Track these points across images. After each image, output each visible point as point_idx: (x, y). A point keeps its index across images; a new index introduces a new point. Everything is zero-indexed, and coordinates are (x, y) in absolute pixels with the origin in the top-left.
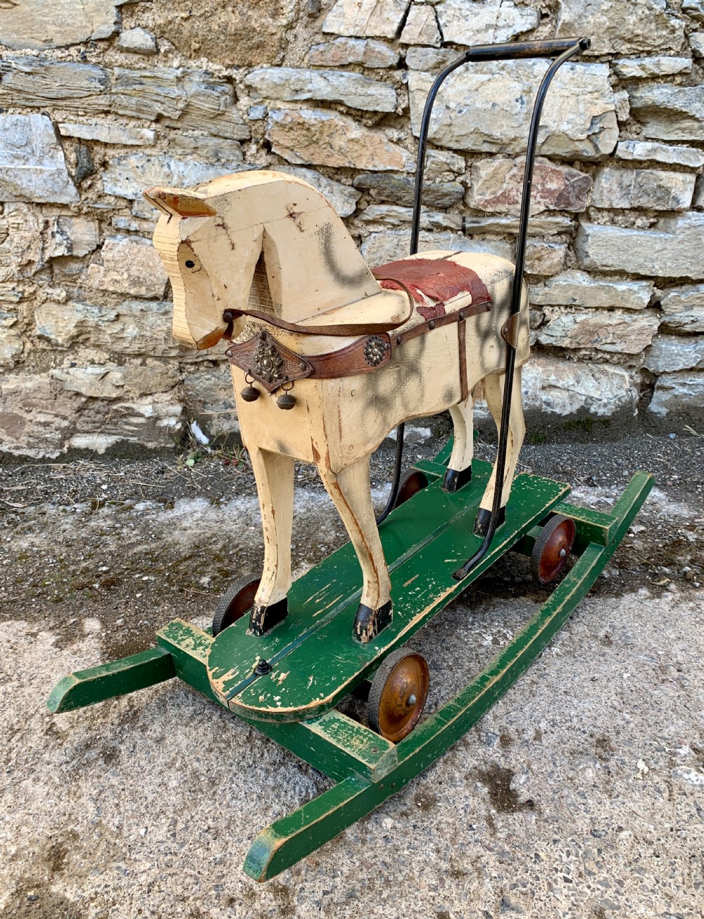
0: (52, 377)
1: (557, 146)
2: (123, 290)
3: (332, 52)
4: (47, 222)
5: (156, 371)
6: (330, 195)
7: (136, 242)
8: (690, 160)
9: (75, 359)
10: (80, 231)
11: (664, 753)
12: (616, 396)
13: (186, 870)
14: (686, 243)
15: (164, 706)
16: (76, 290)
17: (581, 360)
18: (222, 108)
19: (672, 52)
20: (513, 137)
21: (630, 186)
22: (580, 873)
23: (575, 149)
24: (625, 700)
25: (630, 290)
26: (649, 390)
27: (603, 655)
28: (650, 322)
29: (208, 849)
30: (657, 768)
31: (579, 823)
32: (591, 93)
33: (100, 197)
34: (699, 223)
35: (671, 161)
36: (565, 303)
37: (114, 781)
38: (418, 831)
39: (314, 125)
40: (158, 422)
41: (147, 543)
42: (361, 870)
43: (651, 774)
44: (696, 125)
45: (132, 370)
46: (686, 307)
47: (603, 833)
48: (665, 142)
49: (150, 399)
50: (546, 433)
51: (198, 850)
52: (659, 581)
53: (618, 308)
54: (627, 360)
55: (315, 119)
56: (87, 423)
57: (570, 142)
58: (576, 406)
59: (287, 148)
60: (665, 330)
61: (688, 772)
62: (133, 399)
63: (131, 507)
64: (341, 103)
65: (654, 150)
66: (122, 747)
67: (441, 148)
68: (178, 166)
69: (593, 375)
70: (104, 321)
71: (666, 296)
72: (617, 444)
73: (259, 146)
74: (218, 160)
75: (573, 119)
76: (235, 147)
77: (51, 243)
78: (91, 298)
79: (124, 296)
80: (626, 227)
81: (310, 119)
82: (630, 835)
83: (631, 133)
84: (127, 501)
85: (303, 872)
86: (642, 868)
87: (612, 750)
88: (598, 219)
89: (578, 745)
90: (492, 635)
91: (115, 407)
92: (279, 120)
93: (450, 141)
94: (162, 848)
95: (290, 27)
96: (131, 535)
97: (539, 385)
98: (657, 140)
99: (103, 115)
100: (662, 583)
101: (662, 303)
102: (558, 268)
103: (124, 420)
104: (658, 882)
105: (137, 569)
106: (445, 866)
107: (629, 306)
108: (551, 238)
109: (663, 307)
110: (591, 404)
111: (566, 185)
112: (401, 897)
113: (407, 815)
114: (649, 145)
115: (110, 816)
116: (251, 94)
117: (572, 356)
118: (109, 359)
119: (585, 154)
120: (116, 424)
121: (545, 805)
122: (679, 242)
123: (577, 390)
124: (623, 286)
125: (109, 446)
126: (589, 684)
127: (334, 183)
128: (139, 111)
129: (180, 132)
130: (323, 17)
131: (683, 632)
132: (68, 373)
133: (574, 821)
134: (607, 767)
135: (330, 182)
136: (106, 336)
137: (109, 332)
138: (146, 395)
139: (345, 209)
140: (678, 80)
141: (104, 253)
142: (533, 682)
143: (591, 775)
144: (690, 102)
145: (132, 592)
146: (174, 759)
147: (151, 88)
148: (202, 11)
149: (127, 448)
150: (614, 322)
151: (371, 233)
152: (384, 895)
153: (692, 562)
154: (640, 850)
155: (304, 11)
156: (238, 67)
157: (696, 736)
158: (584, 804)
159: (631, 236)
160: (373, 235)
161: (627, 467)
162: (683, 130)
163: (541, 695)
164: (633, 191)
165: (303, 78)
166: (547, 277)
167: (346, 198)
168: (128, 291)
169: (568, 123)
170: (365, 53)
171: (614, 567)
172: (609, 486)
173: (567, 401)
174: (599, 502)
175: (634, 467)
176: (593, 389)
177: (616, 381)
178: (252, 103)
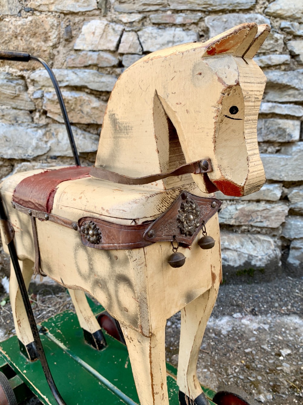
3: (79, 59)
6: (84, 139)
8: (295, 112)
12: (266, 254)
14: (299, 161)
17: (243, 232)
18: (17, 93)
19: (278, 53)
21: (261, 128)
25: (268, 189)
26: (287, 249)
28: (283, 208)
35: (284, 113)
36: (229, 199)
39: (70, 100)
44: (297, 92)
48: (279, 103)
50: (226, 279)
53: (262, 200)
54: (271, 232)
55: (71, 97)
58: (243, 261)
59: (56, 113)
60: (292, 213)
64: (86, 87)
65: (274, 107)
69: (251, 242)
71: (290, 192)
72: (269, 284)
73: (41, 113)
74: (17, 122)
76: (26, 114)
80: (262, 153)
81: (68, 96)
92: (50, 98)
95: (54, 47)
98: (275, 102)
101: (289, 196)
107: (268, 199)
109: (290, 199)
110: (252, 260)
114: (270, 104)
116: (35, 85)
117: (237, 230)
122: (295, 160)
123: (242, 251)
127: (86, 133)
130: (74, 41)
135: (84, 132)
139: (93, 147)
140: (283, 67)
144: (291, 79)
148: (4, 40)
150: (260, 208)
155: (62, 38)
156: (27, 70)
159: (266, 158)
161: (277, 300)
162: (289, 95)
164: (264, 131)
165: (63, 74)
167: (94, 141)
170: (98, 59)
171: (269, 391)
172: (266, 315)
173: (237, 258)
174: (259, 328)
175: (281, 300)
176: (252, 250)
177: (266, 245)
178: (35, 90)
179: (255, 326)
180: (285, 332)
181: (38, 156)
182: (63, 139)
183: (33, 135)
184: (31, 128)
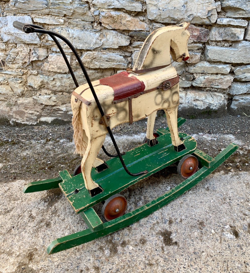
0: (33, 99)
1: (197, 21)
2: (55, 71)
4: (30, 50)
5: (66, 96)
6: (122, 39)
7: (59, 55)
8: (242, 24)
9: (40, 93)
10: (41, 52)
11: (220, 228)
12: (219, 103)
13: (69, 261)
14: (242, 52)
15: (65, 209)
16: (40, 71)
17: (207, 91)
18: (85, 12)
20: (181, 18)
21: (222, 33)
22: (189, 266)
23: (202, 21)
24: (210, 209)
25: (223, 68)
26: (231, 100)
27: (205, 194)
28: (231, 78)
29: (76, 255)
30: (218, 232)
31: (190, 250)
32: (207, 3)
33: (47, 41)
34: (246, 45)
35: (236, 25)
36: (201, 72)
37: (49, 233)
38: (140, 251)
39: (115, 16)
40: (68, 113)
41: (63, 154)
42: (122, 262)
43: (215, 234)
44: (244, 12)
45: (59, 96)
46: (242, 73)
47: (197, 253)
48: (234, 18)
49: (65, 105)
50: (196, 115)
51: (73, 255)
52: (228, 168)
53: (219, 74)
54: (223, 91)
55: (116, 15)
56: (45, 113)
57: (201, 19)
58: (206, 106)
59: (107, 24)
60: (236, 81)
61: (227, 234)
62: (59, 105)
63: (59, 141)
64: (124, 9)
65: (230, 21)
66: (52, 222)
67: (158, 22)
68: (71, 31)
69: (211, 96)
70: (49, 81)
71: (236, 69)
72: (219, 119)
73: (97, 23)
74: (84, 29)
75: (202, 12)
76: (90, 24)
77: (32, 56)
78: (45, 74)
79: (56, 73)
80: (221, 47)
81: (114, 14)
82: (206, 254)
83: (222, 15)
84: (58, 139)
85: (104, 263)
86: (208, 265)
87: (204, 226)
88: (212, 44)
89: (194, 224)
90: (170, 186)
91: (54, 108)
92: (104, 15)
93: (160, 20)
94: (62, 254)
96: (58, 151)
97: (193, 99)
98: (231, 17)
99: (47, 15)
100: (229, 169)
101: (234, 72)
102: (198, 61)
103: (57, 112)
104: (212, 269)
105: (59, 163)
106: (147, 262)
107: (223, 73)
108: (195, 51)
110: (211, 106)
111: (200, 33)
112: (132, 271)
113: (137, 246)
114: (228, 19)
115: (47, 243)
116: (94, 7)
117: (204, 90)
118: (51, 93)
119: (206, 23)
120: (54, 113)
121: (180, 243)
122: (239, 51)
123: (205, 101)
124: (220, 66)
125: (52, 120)
126: (199, 204)
127: (122, 35)
128: (59, 13)
129: (72, 20)
131: (233, 186)
132: (38, 97)
133: (189, 249)
134: (202, 232)
136: (50, 86)
137: (51, 84)
138: (64, 104)
139: (126, 43)
141: (49, 59)
142: (182, 203)
143: (196, 234)
144: (242, 5)
145: (58, 170)
146: (67, 226)
147: (62, 6)
149: (58, 121)
150: (218, 78)
151: (135, 51)
152: (128, 271)
153: (240, 161)
154: (208, 259)
157: (232, 222)
158: (193, 244)
159: (223, 50)
160: (136, 51)
161: (223, 127)
162: (240, 14)
163: (184, 207)
164: (223, 35)
166: (195, 64)
167: (127, 40)
168: (57, 71)
169: (200, 13)
172: (216, 134)
173: (202, 105)
174: (212, 140)
175: (225, 127)
176: (211, 101)
177: (219, 98)
178: (95, 10)
179: (210, 138)
180: (224, 141)
181: (96, 48)
182: (109, 38)
183: (94, 36)
184: (92, 32)
